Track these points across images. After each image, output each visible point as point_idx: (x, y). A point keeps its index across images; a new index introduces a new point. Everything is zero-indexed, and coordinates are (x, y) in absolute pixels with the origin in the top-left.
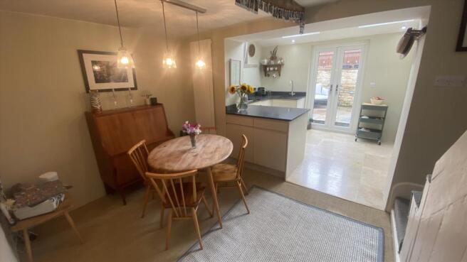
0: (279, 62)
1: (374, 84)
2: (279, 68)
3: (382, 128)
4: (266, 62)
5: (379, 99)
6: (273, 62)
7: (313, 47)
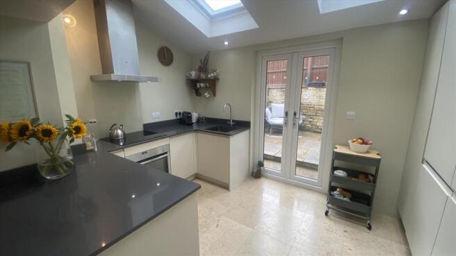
0: (211, 75)
1: (353, 113)
2: (212, 84)
3: (373, 194)
4: (193, 74)
5: (364, 143)
6: (203, 76)
7: (257, 53)
